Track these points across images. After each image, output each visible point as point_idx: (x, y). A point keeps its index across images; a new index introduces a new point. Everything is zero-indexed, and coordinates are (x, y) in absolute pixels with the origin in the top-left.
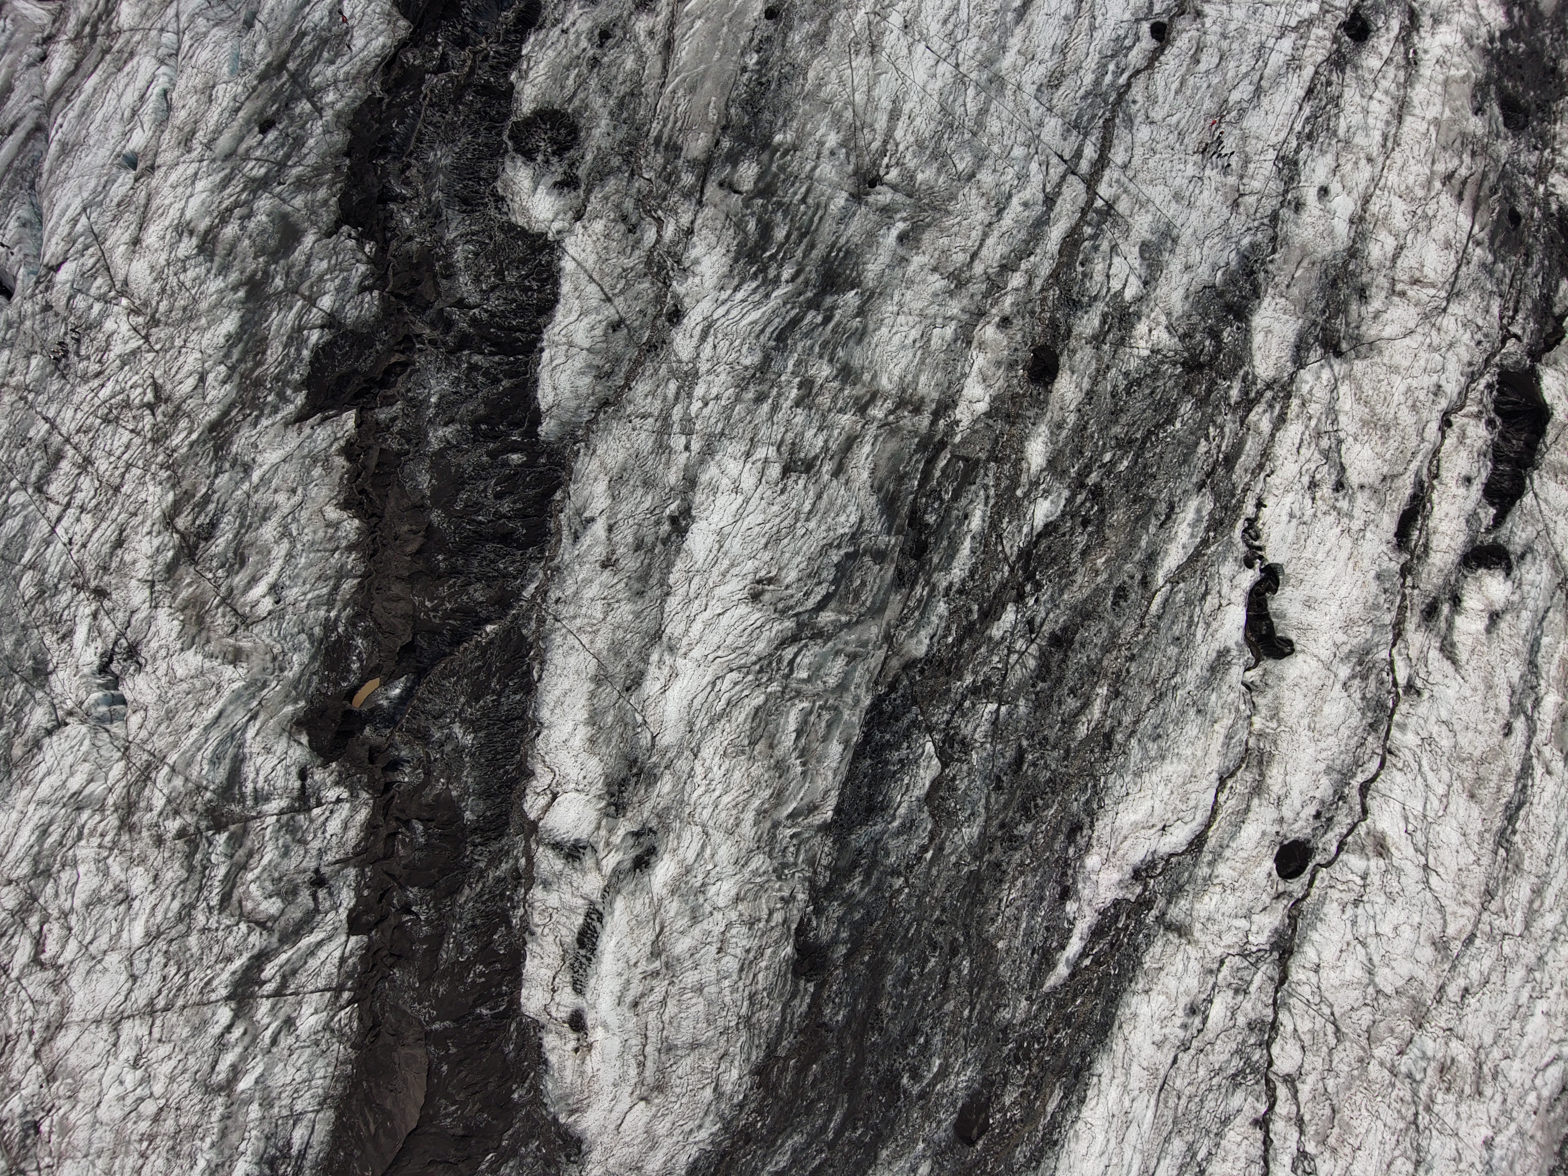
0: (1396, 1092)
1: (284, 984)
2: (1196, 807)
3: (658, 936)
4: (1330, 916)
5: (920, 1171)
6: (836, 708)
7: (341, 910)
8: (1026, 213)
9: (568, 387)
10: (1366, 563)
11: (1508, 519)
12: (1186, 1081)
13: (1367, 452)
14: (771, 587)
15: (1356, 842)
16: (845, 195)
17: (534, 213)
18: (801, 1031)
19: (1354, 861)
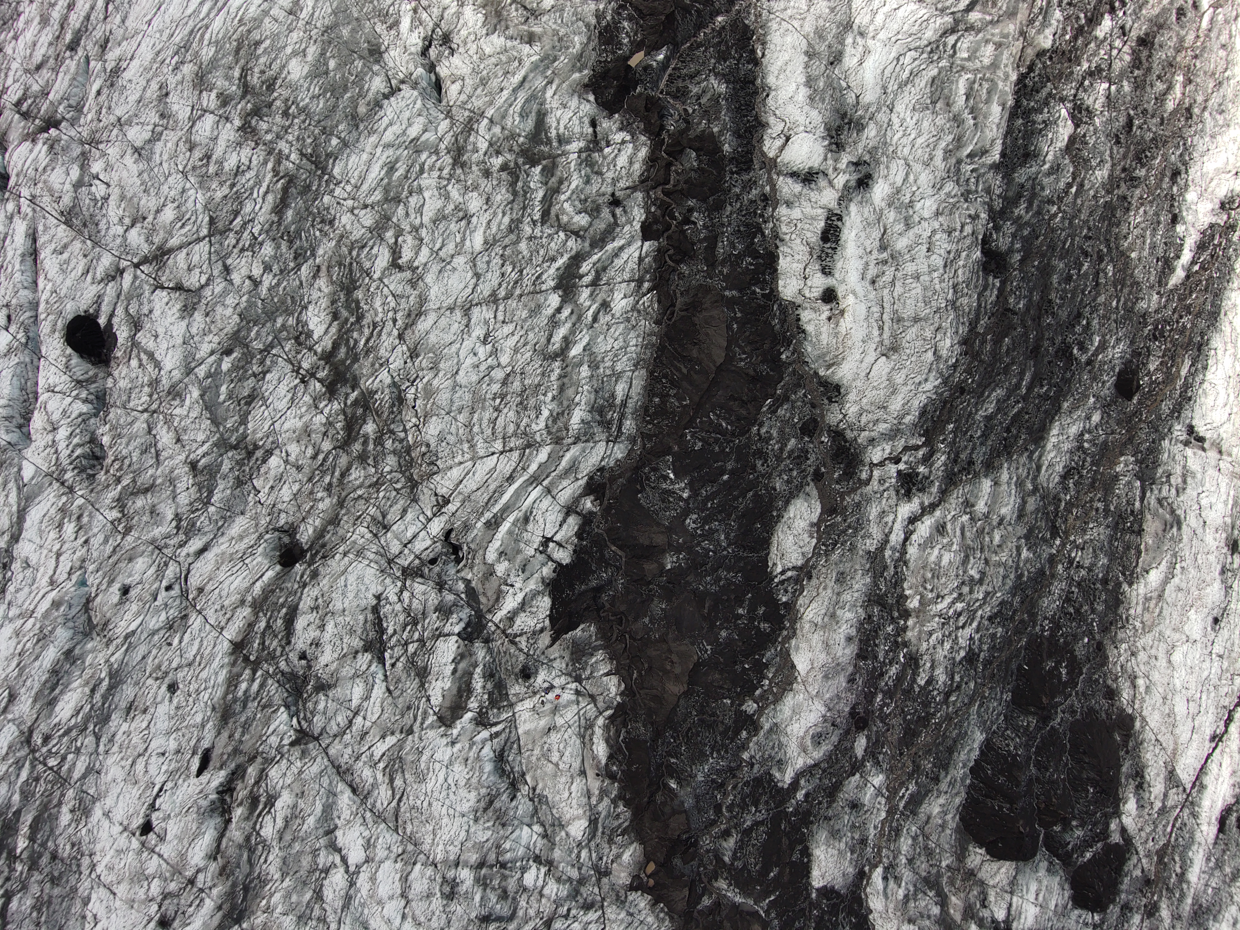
1: (597, 278)
3: (883, 235)
5: (1094, 418)
6: (992, 81)
7: (635, 223)
18: (993, 314)
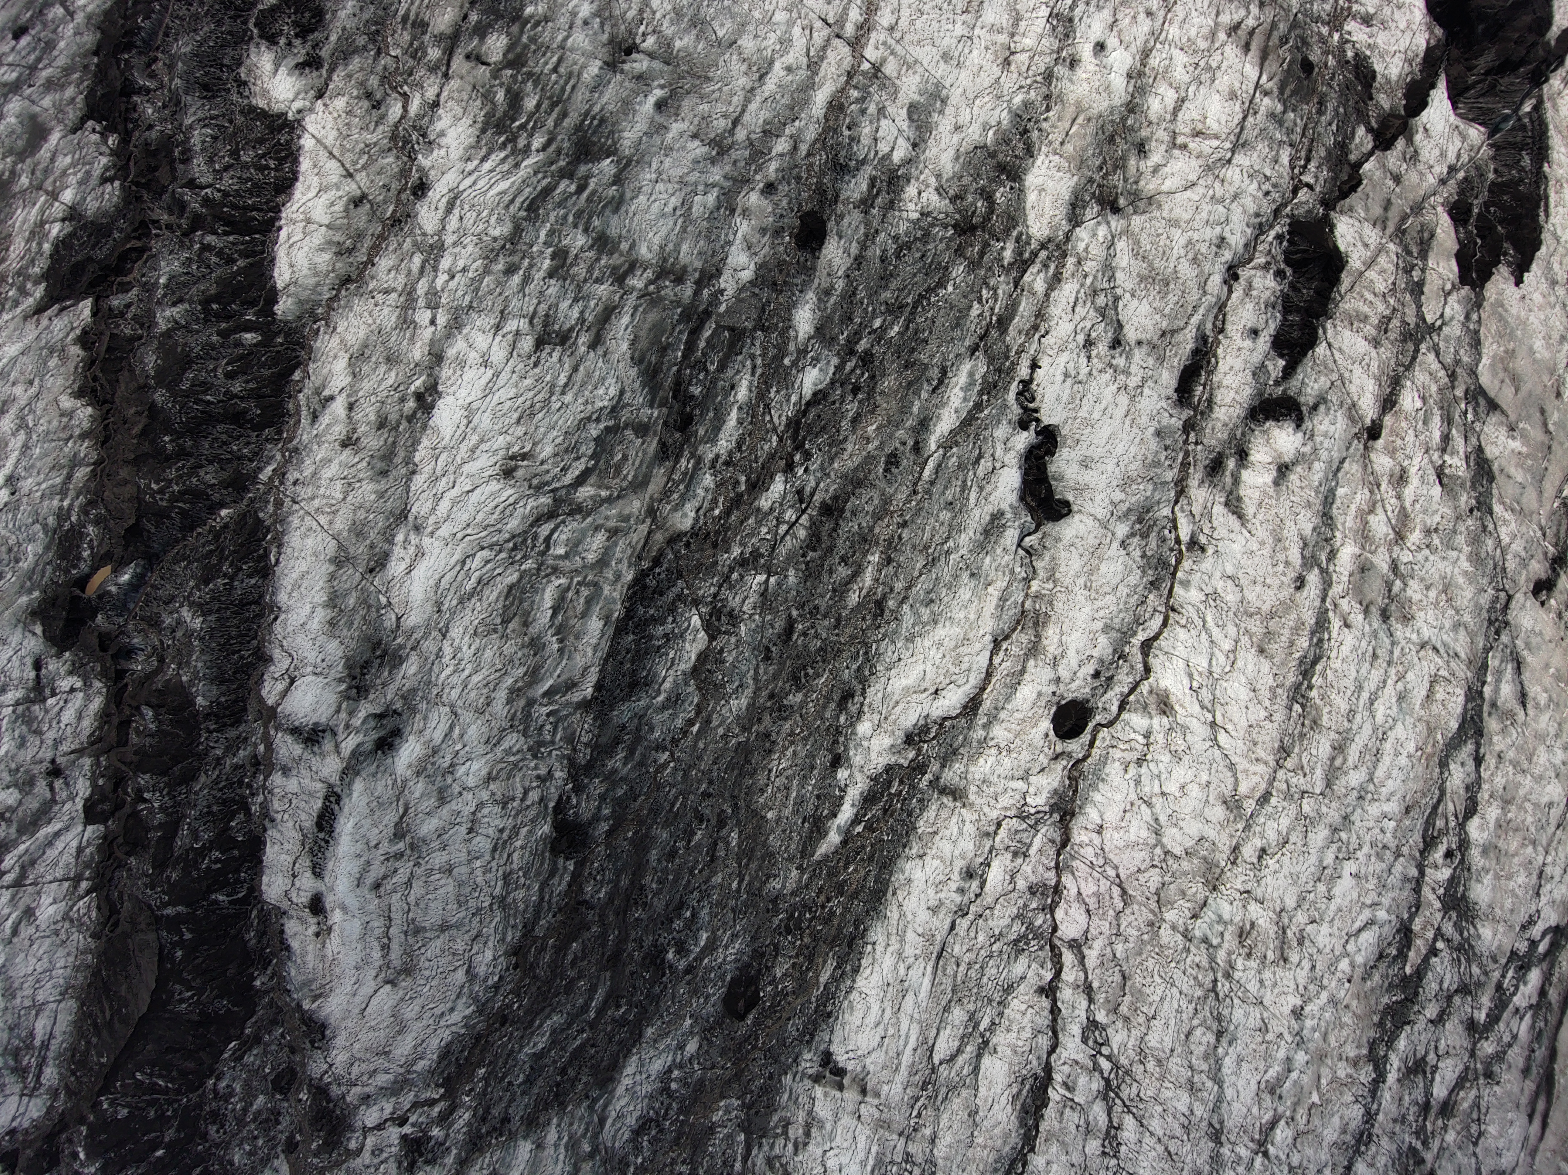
0: (1191, 956)
1: (23, 875)
2: (969, 670)
3: (402, 818)
4: (1112, 776)
5: (688, 1048)
6: (596, 584)
7: (77, 800)
8: (790, 78)
9: (306, 264)
10: (1144, 420)
11: (1299, 370)
12: (965, 948)
13: (1145, 308)
14: (525, 463)
15: (1138, 701)
16: (599, 63)
17: (274, 94)
18: (560, 910)
19: (1136, 720)
